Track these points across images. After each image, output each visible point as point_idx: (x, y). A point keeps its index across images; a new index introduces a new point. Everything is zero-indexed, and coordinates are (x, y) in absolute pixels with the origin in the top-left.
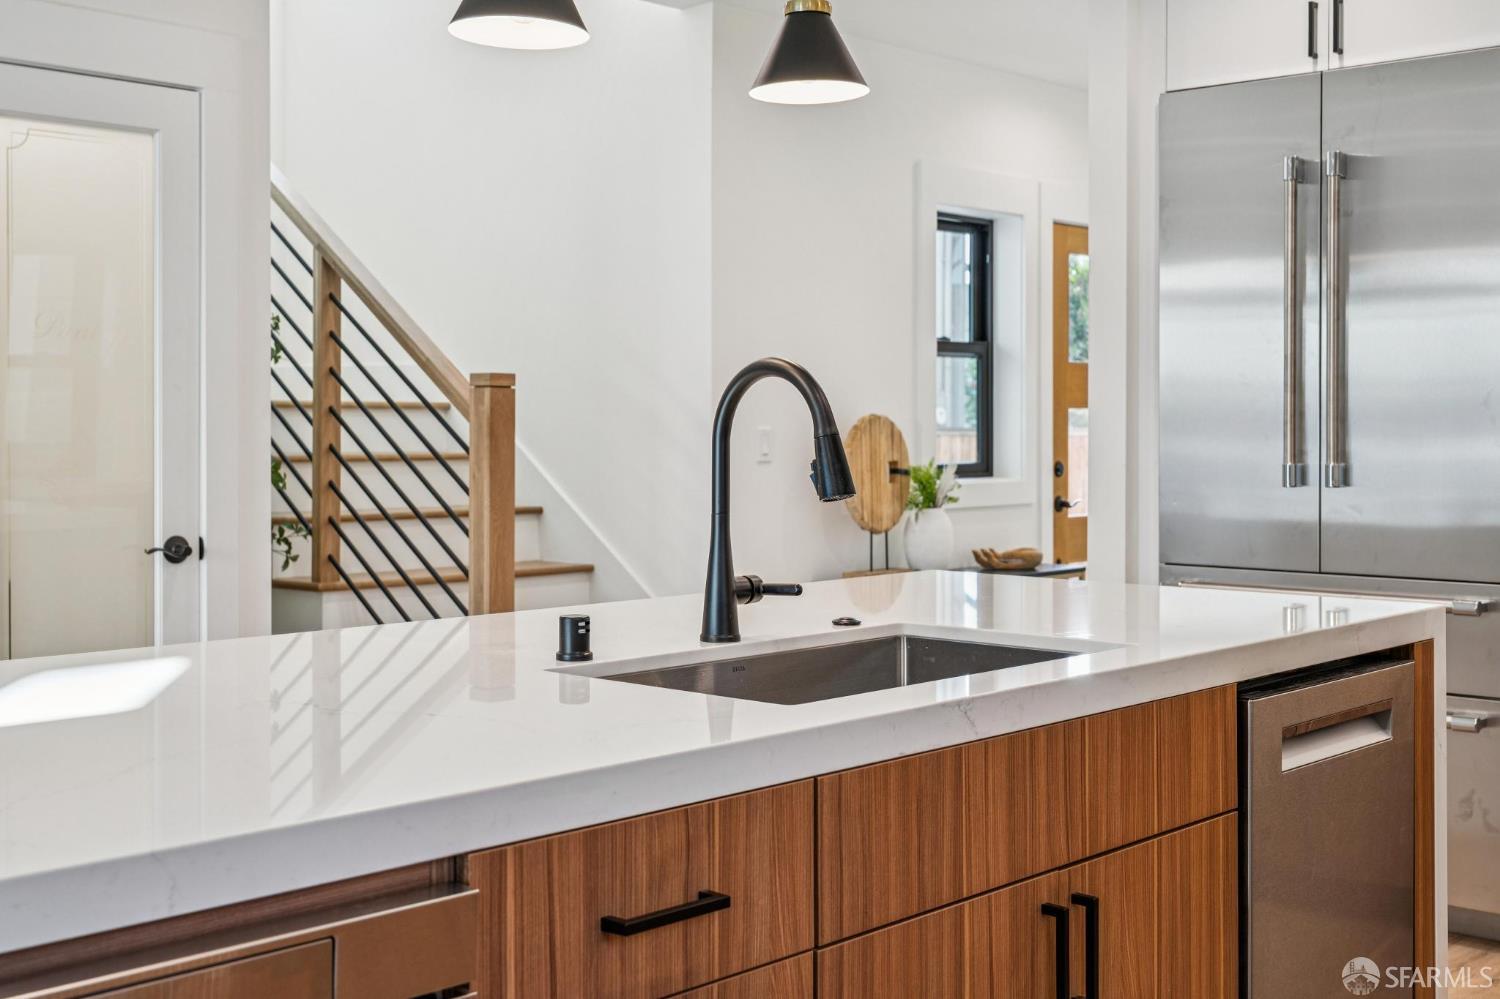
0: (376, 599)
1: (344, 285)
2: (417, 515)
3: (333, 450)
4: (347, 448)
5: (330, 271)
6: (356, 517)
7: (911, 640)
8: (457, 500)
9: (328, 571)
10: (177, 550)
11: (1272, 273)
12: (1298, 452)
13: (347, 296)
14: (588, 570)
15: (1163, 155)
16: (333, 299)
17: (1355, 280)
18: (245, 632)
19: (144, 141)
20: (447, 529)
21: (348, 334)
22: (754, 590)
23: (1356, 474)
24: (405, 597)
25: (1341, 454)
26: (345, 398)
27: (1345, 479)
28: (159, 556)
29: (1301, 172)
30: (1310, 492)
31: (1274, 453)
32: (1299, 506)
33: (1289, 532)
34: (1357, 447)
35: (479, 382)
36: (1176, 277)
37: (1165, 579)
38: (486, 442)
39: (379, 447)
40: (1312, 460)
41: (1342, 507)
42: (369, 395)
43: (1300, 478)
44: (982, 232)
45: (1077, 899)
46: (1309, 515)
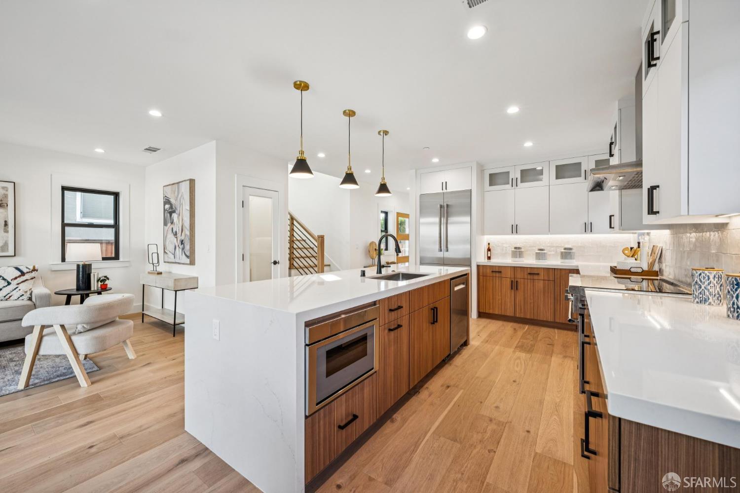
0: (301, 270)
1: (294, 221)
2: (308, 257)
3: (293, 247)
4: (295, 246)
5: (292, 219)
6: (297, 257)
7: (402, 274)
8: (315, 254)
9: (292, 266)
10: (275, 263)
11: (437, 220)
12: (441, 247)
13: (295, 223)
14: (329, 265)
15: (420, 202)
16: (293, 223)
17: (449, 221)
18: (285, 277)
19: (270, 200)
20: (313, 259)
21: (295, 228)
22: (383, 266)
23: (449, 250)
24: (306, 270)
25: (447, 247)
26: (295, 239)
27: (447, 251)
28: (273, 264)
29: (441, 206)
30: (442, 253)
31: (437, 247)
32: (441, 255)
33: (439, 259)
34: (449, 246)
35: (319, 237)
36: (422, 220)
37: (420, 265)
38: (320, 245)
39: (301, 246)
40: (442, 248)
41: (447, 255)
42: (299, 238)
43: (441, 250)
44: (386, 213)
45: (434, 308)
46: (442, 256)
